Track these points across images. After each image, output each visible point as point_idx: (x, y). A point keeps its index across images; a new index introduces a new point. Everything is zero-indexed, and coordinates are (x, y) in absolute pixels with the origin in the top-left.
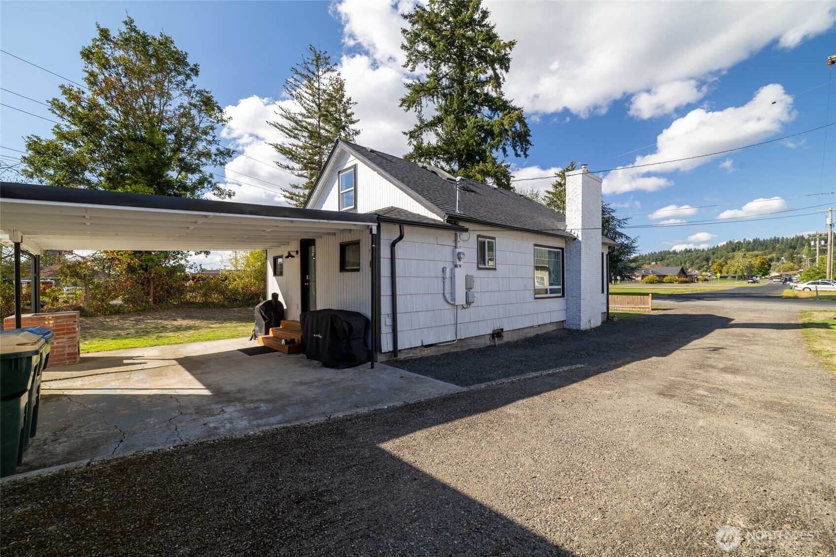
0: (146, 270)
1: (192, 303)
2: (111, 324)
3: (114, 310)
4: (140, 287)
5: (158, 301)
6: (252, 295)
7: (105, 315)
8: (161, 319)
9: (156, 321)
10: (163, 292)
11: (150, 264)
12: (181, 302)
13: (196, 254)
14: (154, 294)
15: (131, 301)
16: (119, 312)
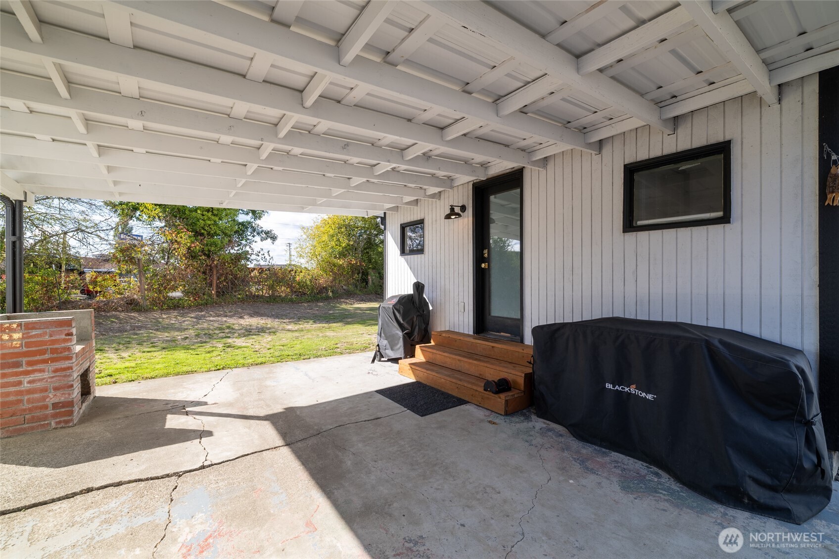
0: (208, 256)
1: (258, 296)
2: (167, 321)
3: (173, 303)
4: (202, 276)
5: (221, 293)
6: (321, 289)
7: (162, 310)
8: (226, 316)
9: (220, 319)
10: (227, 283)
11: (213, 249)
12: (247, 295)
13: (261, 240)
14: (217, 286)
15: (192, 293)
16: (178, 307)
